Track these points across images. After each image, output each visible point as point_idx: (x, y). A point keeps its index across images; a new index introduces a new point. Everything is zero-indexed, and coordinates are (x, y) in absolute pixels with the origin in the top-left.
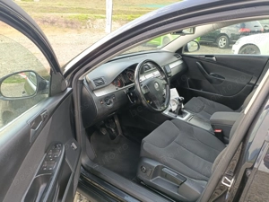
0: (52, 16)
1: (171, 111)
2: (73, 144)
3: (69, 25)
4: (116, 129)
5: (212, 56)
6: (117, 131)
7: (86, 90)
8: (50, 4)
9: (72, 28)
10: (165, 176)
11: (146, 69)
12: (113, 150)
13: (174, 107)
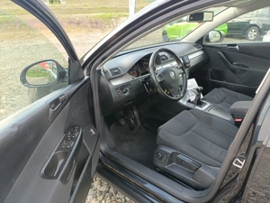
0: (78, 16)
1: (189, 101)
2: (92, 130)
3: (94, 25)
4: (134, 119)
5: (235, 45)
6: (136, 123)
7: (103, 80)
8: (76, 5)
9: (97, 28)
10: (181, 162)
11: (163, 59)
12: (132, 140)
13: (193, 98)
